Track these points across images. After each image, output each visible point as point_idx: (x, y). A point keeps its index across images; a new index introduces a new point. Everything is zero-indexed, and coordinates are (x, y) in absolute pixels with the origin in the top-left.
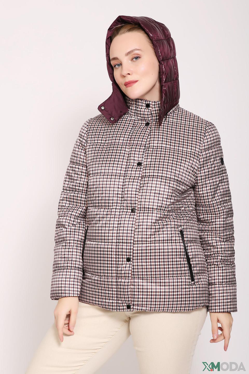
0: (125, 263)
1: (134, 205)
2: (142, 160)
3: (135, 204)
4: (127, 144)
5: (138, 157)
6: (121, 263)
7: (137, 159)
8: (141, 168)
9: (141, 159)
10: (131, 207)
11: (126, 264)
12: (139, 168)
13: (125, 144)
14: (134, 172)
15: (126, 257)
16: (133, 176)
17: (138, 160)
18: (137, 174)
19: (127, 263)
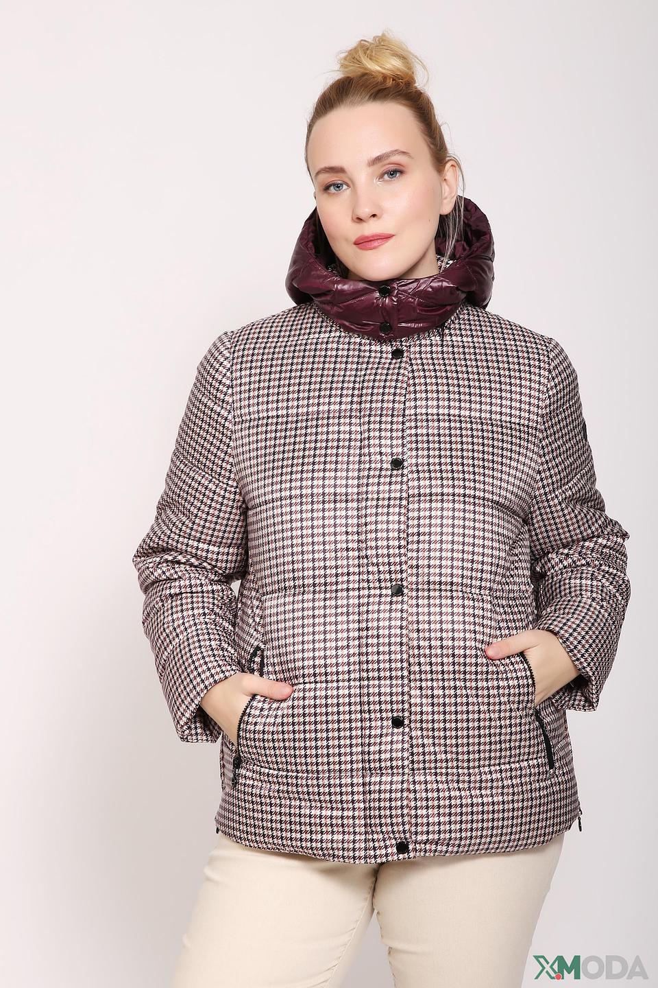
0: (390, 731)
1: (399, 576)
2: (403, 453)
3: (402, 572)
4: (354, 414)
5: (392, 446)
6: (379, 732)
7: (389, 450)
8: (402, 475)
9: (400, 450)
10: (391, 580)
11: (392, 734)
12: (397, 476)
13: (348, 414)
14: (387, 488)
15: (390, 715)
16: (384, 499)
17: (392, 454)
18: (395, 491)
19: (396, 730)
